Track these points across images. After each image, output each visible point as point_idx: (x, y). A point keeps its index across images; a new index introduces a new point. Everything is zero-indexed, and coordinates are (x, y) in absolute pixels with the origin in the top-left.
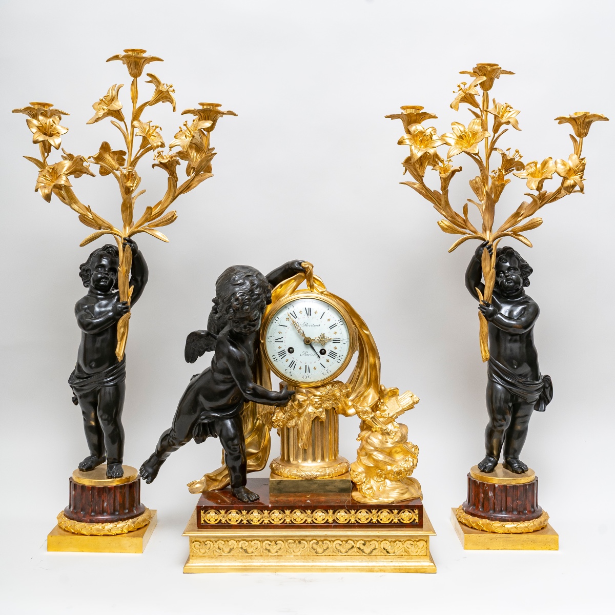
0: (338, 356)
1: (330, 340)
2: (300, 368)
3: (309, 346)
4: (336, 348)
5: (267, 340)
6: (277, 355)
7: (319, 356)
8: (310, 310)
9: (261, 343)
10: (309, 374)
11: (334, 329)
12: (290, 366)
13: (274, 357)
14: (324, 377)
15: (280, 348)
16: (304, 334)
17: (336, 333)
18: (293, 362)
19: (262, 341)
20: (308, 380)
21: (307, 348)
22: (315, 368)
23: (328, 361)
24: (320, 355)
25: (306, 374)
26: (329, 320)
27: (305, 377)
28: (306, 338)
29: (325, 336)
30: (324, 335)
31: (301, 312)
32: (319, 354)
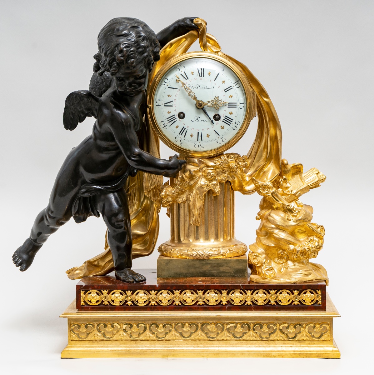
0: (234, 122)
1: (224, 104)
2: (192, 136)
3: (202, 110)
4: (231, 114)
5: (155, 104)
6: (166, 122)
7: (212, 122)
8: (203, 70)
9: (148, 107)
10: (202, 142)
11: (230, 93)
12: (181, 133)
13: (163, 123)
14: (218, 145)
15: (169, 113)
16: (195, 98)
17: (231, 97)
18: (184, 129)
19: (150, 105)
20: (200, 149)
21: (199, 113)
22: (208, 136)
23: (222, 128)
24: (214, 121)
25: (198, 142)
26: (224, 82)
27: (197, 146)
28: (198, 101)
29: (220, 99)
30: (218, 98)
31: (193, 73)
32: (212, 119)
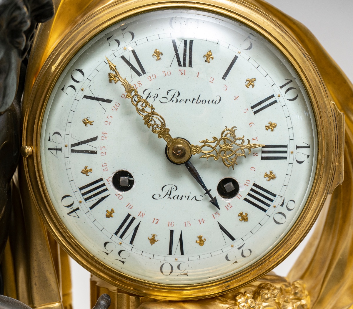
0: (277, 201)
1: (251, 151)
2: (153, 241)
3: (183, 168)
4: (271, 177)
5: (45, 145)
6: (77, 197)
7: (214, 203)
9: (25, 154)
10: (181, 258)
11: (267, 115)
12: (120, 232)
13: (68, 202)
14: (229, 269)
15: (86, 172)
17: (271, 127)
18: (129, 220)
19: (29, 149)
20: (177, 279)
21: (175, 175)
22: (201, 241)
23: (244, 218)
24: (221, 200)
25: (170, 258)
26: (251, 83)
27: (167, 269)
28: (173, 143)
29: (238, 135)
30: (232, 131)
31: (158, 55)
32: (215, 193)
